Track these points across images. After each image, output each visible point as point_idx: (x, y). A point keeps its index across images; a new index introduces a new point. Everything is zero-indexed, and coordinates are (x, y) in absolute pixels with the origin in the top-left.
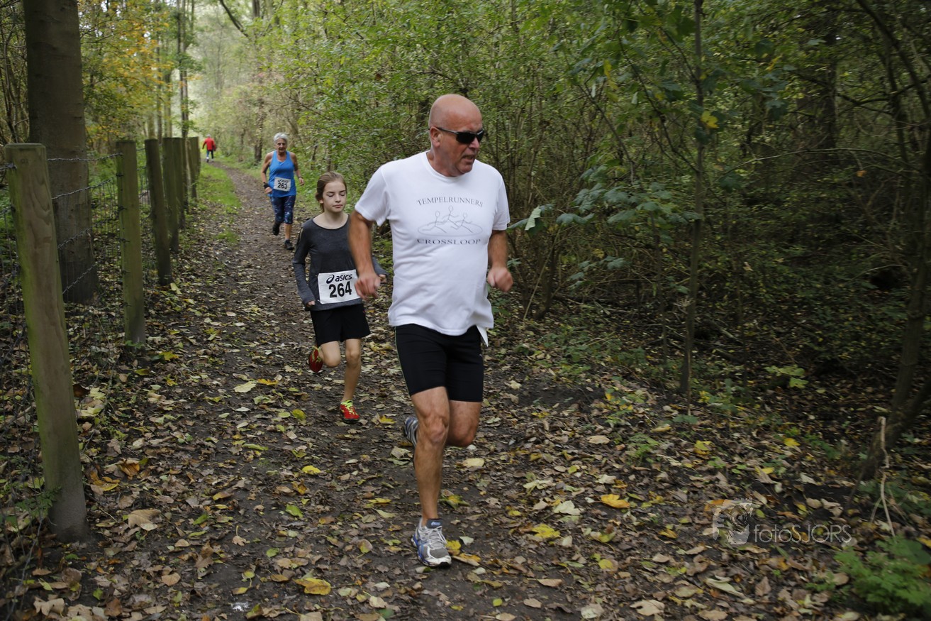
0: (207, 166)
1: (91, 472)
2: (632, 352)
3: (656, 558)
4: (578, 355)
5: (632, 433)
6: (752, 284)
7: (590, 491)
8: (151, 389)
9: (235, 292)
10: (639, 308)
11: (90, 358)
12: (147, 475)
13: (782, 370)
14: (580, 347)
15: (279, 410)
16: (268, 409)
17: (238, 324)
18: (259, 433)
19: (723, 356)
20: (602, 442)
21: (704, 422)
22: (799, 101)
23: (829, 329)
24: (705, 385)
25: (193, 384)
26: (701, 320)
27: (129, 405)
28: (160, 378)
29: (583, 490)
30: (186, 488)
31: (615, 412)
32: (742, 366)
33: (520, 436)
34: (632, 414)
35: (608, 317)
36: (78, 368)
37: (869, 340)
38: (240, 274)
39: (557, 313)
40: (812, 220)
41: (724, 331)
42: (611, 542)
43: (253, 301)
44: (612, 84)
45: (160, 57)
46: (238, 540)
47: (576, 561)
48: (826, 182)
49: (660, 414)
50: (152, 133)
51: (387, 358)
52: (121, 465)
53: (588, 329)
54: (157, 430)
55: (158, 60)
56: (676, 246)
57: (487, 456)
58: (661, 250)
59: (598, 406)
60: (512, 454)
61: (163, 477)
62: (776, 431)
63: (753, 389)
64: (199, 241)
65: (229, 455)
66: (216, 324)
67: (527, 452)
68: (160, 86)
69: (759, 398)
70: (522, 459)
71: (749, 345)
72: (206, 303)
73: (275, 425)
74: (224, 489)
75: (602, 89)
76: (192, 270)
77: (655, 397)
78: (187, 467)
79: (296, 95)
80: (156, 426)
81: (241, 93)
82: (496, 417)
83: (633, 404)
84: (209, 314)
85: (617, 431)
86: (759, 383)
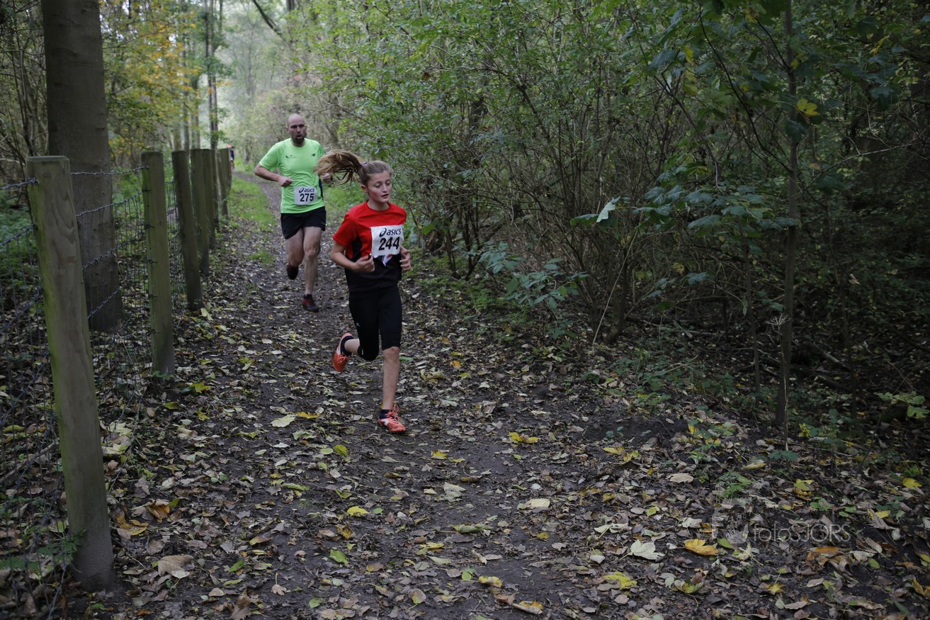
0: (239, 179)
1: (118, 515)
4: (657, 384)
5: (720, 471)
6: (860, 301)
7: (672, 536)
8: (181, 424)
9: (271, 317)
10: (727, 331)
11: (115, 391)
12: (178, 518)
13: (898, 398)
14: (657, 373)
15: (320, 446)
16: (310, 445)
17: (275, 352)
18: (300, 471)
19: (826, 383)
20: (685, 481)
21: (805, 459)
22: (913, 87)
24: (806, 416)
25: (227, 418)
26: (800, 343)
27: (158, 442)
28: (191, 412)
29: (664, 534)
30: (221, 532)
31: (700, 447)
32: (850, 395)
33: (590, 473)
34: (719, 448)
35: (690, 340)
36: (103, 402)
38: (276, 298)
39: (631, 337)
41: (828, 354)
43: (291, 327)
44: (690, 74)
45: (187, 62)
46: (277, 588)
49: (752, 448)
50: (178, 145)
51: (440, 388)
52: (150, 506)
53: (667, 354)
54: (188, 469)
55: (184, 65)
56: (768, 258)
57: (553, 496)
58: (751, 263)
59: (679, 440)
60: (582, 494)
61: (196, 520)
62: (893, 470)
63: (863, 422)
64: (231, 262)
65: (266, 495)
66: (251, 352)
67: (599, 491)
68: (186, 94)
69: (872, 432)
70: (594, 500)
71: (858, 371)
72: (240, 330)
73: (316, 462)
74: (261, 533)
75: (679, 81)
76: (224, 294)
77: (746, 430)
78: (221, 509)
79: (336, 99)
80: (187, 465)
81: (275, 99)
82: (563, 453)
83: (720, 437)
84: (243, 342)
85: (702, 469)
86: (871, 414)
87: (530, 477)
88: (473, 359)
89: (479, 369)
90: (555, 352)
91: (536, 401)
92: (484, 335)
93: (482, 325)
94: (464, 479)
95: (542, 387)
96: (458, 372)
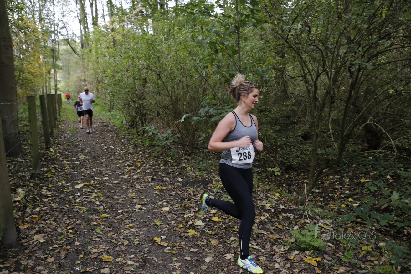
0: (65, 104)
1: (19, 221)
3: (232, 238)
4: (203, 168)
7: (208, 216)
8: (43, 188)
9: (75, 150)
11: (18, 178)
12: (41, 221)
13: (272, 169)
14: (203, 165)
15: (92, 194)
16: (88, 194)
17: (77, 162)
18: (85, 203)
22: (274, 77)
23: (289, 154)
25: (59, 185)
27: (34, 195)
28: (46, 184)
29: (205, 216)
30: (57, 225)
31: (216, 187)
32: (260, 169)
33: (182, 198)
36: (13, 182)
37: (301, 158)
38: (77, 144)
39: (195, 153)
40: (281, 117)
42: (215, 234)
43: (82, 154)
45: (46, 65)
46: (77, 243)
47: (203, 242)
48: (284, 104)
50: (43, 92)
51: (133, 172)
52: (31, 218)
53: (207, 158)
54: (45, 204)
57: (170, 206)
59: (210, 186)
60: (180, 205)
61: (48, 222)
62: (272, 191)
63: (265, 177)
64: (61, 132)
65: (73, 211)
66: (68, 163)
67: (185, 204)
68: (46, 75)
69: (267, 180)
70: (183, 207)
71: (263, 162)
72: (64, 155)
73: (91, 199)
74: (71, 224)
76: (59, 143)
78: (57, 217)
79: (98, 77)
80: (45, 202)
81: (77, 77)
82: (174, 192)
84: (65, 159)
85: (217, 194)
86: (266, 174)
87: (163, 200)
88: (144, 162)
89: (146, 166)
90: (171, 159)
92: (148, 154)
93: (147, 151)
95: (167, 171)
96: (139, 167)
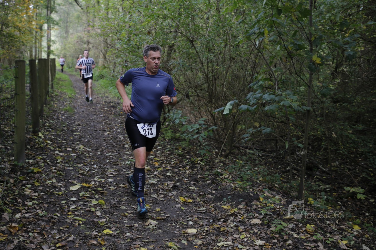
2: (273, 176)
4: (246, 177)
5: (273, 219)
6: (336, 143)
7: (252, 248)
8: (26, 187)
10: (277, 153)
12: (22, 233)
13: (353, 189)
14: (247, 173)
15: (92, 200)
16: (87, 199)
17: (73, 155)
18: (82, 212)
19: (320, 180)
20: (258, 223)
22: (362, 51)
24: (311, 194)
25: (48, 185)
26: (309, 160)
27: (14, 195)
28: (31, 181)
29: (248, 248)
30: (42, 240)
31: (265, 207)
32: (330, 186)
33: (215, 218)
34: (273, 208)
35: (260, 157)
38: (74, 129)
39: (235, 154)
40: (368, 112)
41: (321, 167)
43: (81, 143)
44: (266, 41)
45: (38, 18)
50: (31, 55)
51: (149, 175)
52: (9, 227)
53: (251, 163)
54: (28, 209)
55: (36, 19)
56: (296, 122)
57: (198, 227)
58: (289, 124)
59: (256, 203)
60: (211, 227)
61: (31, 234)
62: (348, 220)
63: (336, 198)
64: (54, 111)
65: (65, 223)
66: (61, 154)
67: (219, 226)
68: (37, 32)
69: (339, 203)
70: (216, 230)
71: (334, 175)
72: (57, 143)
73: (90, 207)
74: (62, 241)
75: (261, 42)
76: (50, 126)
77: (285, 200)
78: (43, 229)
79: (106, 39)
80: (28, 207)
81: (78, 37)
82: (203, 207)
83: (274, 203)
84: (58, 149)
85: (265, 218)
86: (339, 194)
87: (188, 218)
88: (164, 162)
89: (166, 166)
90: (201, 160)
91: (192, 183)
92: (169, 151)
93: (169, 146)
94: (158, 218)
95: (195, 176)
96: (157, 168)
